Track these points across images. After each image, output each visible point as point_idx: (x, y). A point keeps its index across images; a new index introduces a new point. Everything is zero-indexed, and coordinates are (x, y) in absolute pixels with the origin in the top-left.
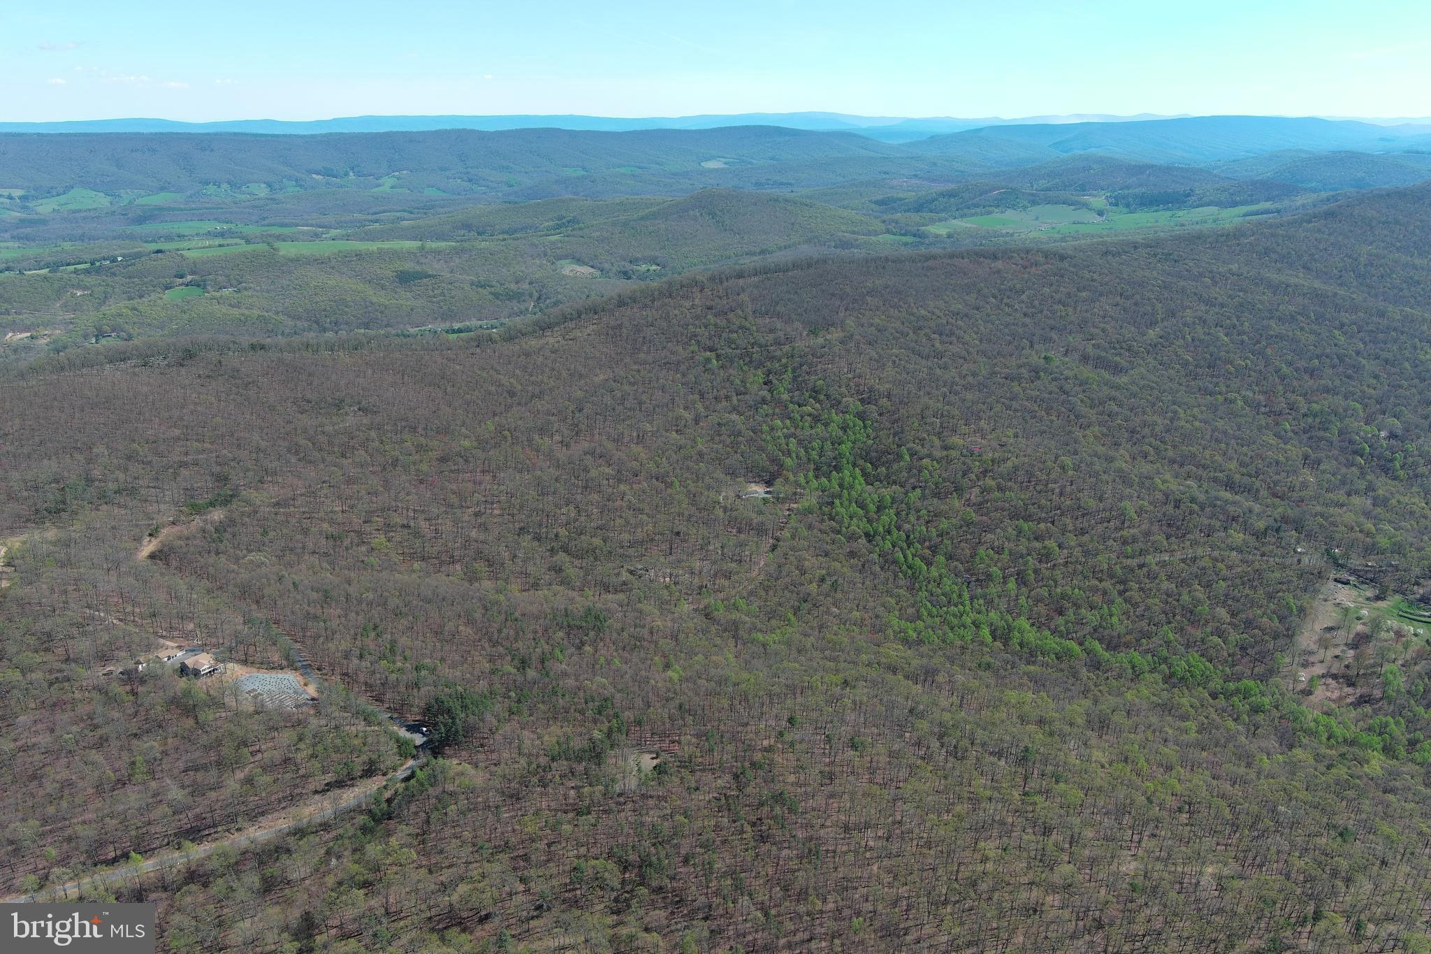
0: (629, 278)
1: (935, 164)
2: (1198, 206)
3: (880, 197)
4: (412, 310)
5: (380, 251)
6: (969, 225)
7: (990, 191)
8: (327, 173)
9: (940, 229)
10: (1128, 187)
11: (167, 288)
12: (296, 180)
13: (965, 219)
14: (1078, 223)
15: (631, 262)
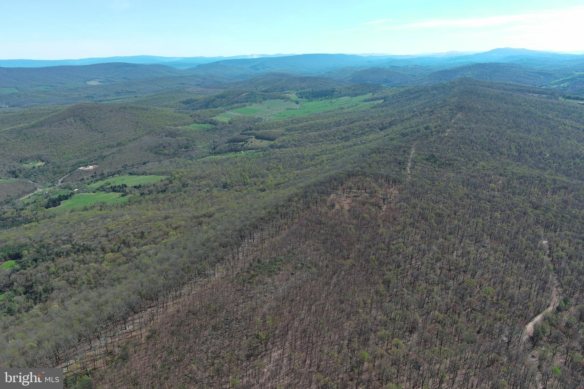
1: (205, 79)
2: (340, 97)
3: (184, 99)
6: (237, 114)
7: (242, 94)
9: (223, 118)
10: (303, 88)
13: (234, 110)
14: (290, 109)
15: (21, 162)
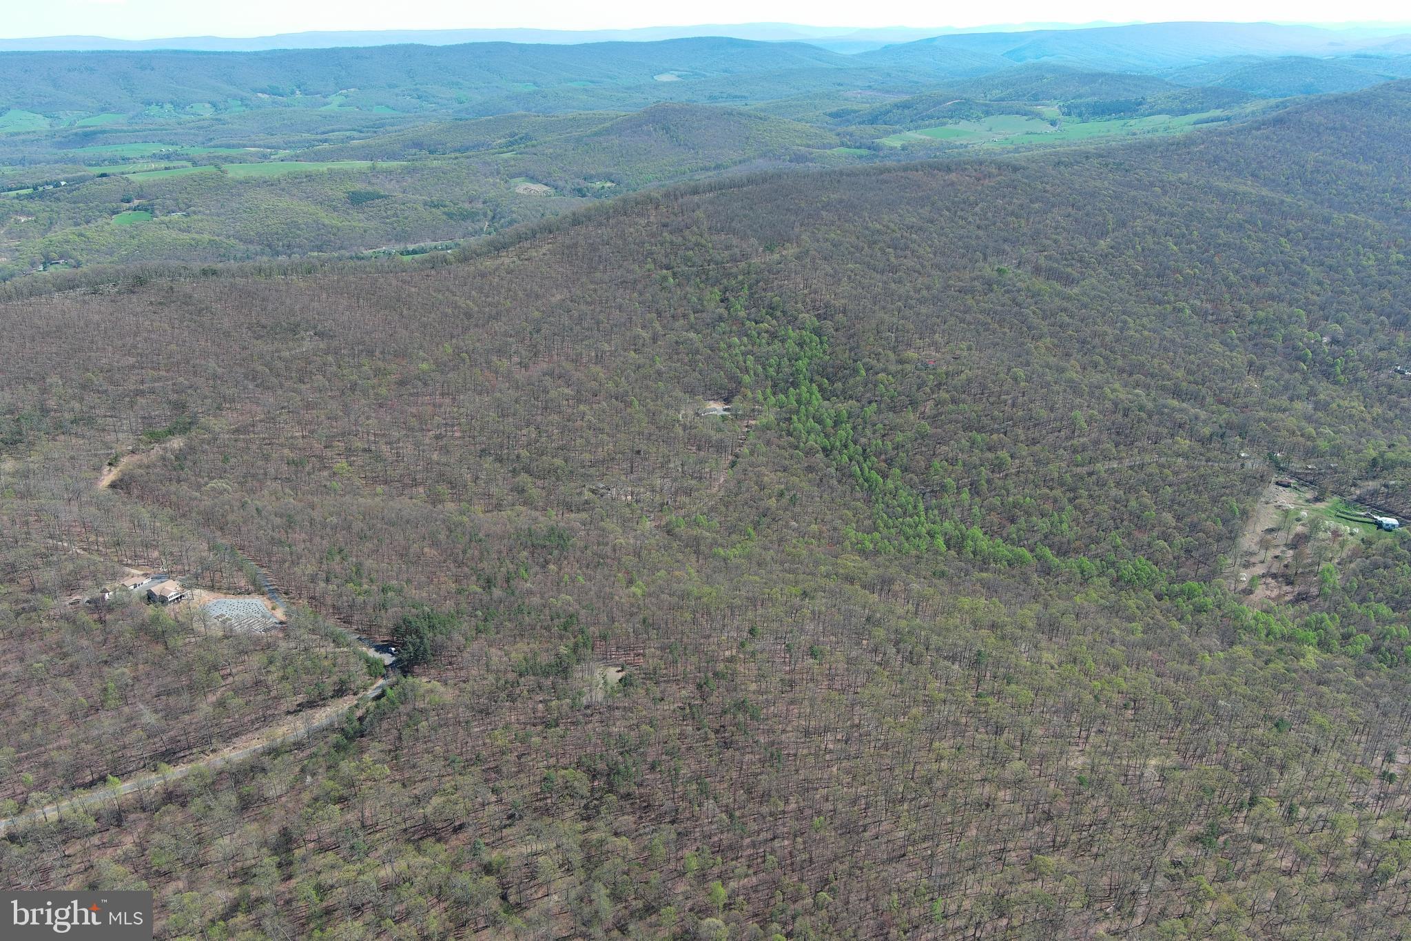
0: (584, 196)
1: (889, 75)
2: (1150, 115)
3: (834, 109)
4: (365, 231)
5: (330, 171)
6: (923, 137)
7: (944, 102)
8: (273, 92)
9: (893, 142)
10: (1080, 96)
11: (114, 213)
12: (242, 100)
13: (919, 131)
14: (1031, 133)
15: (585, 179)
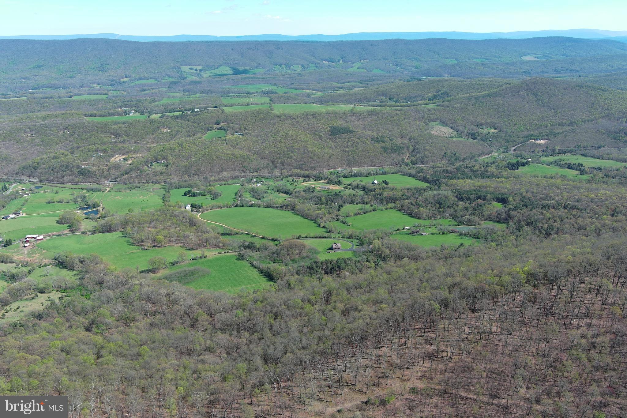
0: (475, 139)
4: (330, 157)
5: (327, 112)
8: (331, 61)
11: (209, 130)
12: (315, 64)
15: (477, 126)
